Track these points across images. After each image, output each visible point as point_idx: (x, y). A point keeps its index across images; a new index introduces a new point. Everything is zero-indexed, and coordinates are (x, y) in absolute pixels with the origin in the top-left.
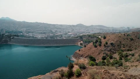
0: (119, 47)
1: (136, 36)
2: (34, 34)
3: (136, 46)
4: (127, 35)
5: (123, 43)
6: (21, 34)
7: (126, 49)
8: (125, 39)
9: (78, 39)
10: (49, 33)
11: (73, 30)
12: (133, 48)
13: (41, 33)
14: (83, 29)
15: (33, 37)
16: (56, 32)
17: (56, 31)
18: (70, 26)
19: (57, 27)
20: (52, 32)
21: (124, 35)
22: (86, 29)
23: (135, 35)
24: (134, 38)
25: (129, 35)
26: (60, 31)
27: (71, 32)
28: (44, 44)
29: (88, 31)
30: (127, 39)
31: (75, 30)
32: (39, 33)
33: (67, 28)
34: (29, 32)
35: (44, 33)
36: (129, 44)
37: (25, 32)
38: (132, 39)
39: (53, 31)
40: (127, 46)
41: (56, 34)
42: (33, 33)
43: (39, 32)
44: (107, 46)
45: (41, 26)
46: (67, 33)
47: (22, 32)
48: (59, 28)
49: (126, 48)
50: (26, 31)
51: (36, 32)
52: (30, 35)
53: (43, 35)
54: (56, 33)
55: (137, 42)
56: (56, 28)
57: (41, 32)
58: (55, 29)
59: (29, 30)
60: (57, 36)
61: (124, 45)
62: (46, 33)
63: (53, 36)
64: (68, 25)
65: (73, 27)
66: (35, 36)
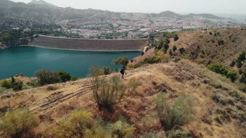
0: (195, 56)
1: (230, 37)
2: (79, 30)
3: (224, 55)
4: (215, 35)
5: (204, 48)
6: (59, 29)
7: (205, 61)
8: (208, 42)
9: (146, 40)
10: (106, 29)
11: (152, 22)
12: (217, 58)
13: (93, 29)
14: (170, 21)
15: (77, 36)
16: (118, 27)
17: (120, 25)
18: (148, 15)
19: (123, 17)
20: (112, 26)
21: (211, 33)
22: (177, 22)
23: (230, 35)
24: (225, 41)
25: (218, 33)
26: (127, 26)
27: (147, 27)
28: (84, 49)
29: (179, 25)
30: (213, 42)
31: (155, 23)
32: (89, 29)
33: (140, 20)
34: (73, 27)
35: (98, 29)
36: (213, 51)
37: (66, 27)
38: (221, 43)
39: (115, 25)
40: (208, 55)
41: (117, 31)
42: (79, 28)
43: (90, 26)
44: (173, 53)
45: (95, 15)
46: (138, 29)
47: (60, 27)
48: (126, 20)
49: (205, 59)
50: (68, 25)
51: (84, 27)
52: (73, 32)
53: (95, 31)
54: (119, 30)
55: (228, 48)
56: (122, 20)
57: (92, 26)
58: (120, 22)
59: (73, 24)
60: (119, 34)
61: (203, 53)
62: (101, 29)
63: (111, 35)
64: (144, 14)
65: (154, 17)
66: (80, 34)
